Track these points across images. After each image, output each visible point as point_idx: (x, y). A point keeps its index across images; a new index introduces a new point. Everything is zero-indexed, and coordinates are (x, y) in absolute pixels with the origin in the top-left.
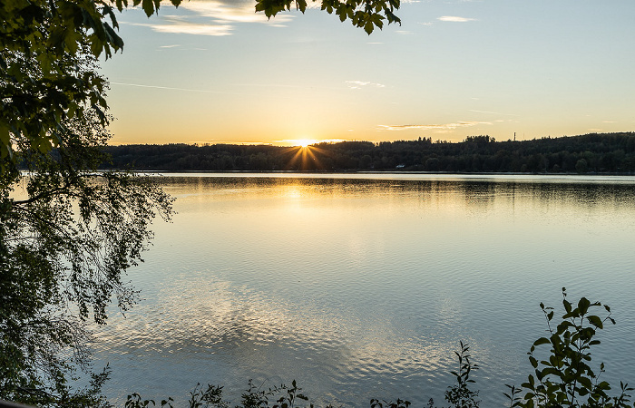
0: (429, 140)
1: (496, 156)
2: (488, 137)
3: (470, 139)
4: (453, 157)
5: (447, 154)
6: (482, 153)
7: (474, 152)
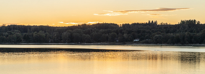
0: (156, 23)
1: (200, 33)
2: (195, 21)
3: (183, 22)
4: (172, 34)
5: (168, 32)
6: (192, 32)
7: (186, 31)
